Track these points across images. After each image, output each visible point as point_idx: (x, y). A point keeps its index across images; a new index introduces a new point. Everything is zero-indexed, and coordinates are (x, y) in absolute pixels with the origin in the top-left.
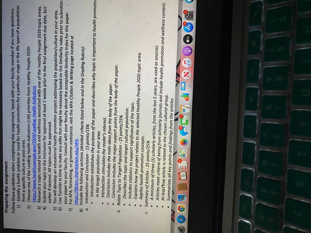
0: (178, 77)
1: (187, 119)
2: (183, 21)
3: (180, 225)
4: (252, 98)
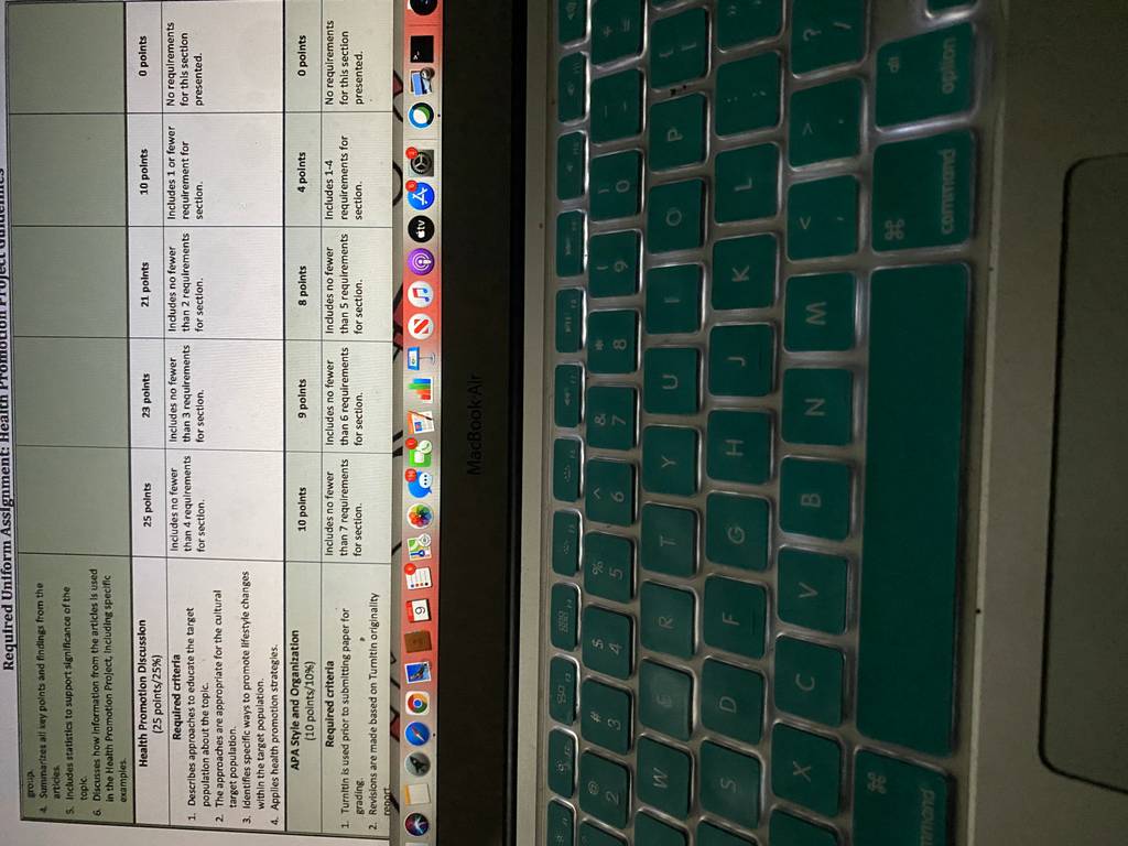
0: (399, 334)
1: (426, 451)
2: (406, 178)
3: (415, 750)
4: (567, 395)
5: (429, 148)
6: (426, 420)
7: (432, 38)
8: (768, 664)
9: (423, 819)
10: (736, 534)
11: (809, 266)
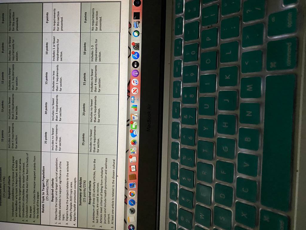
0: (129, 93)
1: (136, 125)
2: (132, 51)
3: (131, 207)
4: (176, 110)
5: (138, 43)
6: (136, 116)
7: (139, 13)
8: (234, 185)
9: (133, 226)
10: (225, 149)
11: (247, 75)
